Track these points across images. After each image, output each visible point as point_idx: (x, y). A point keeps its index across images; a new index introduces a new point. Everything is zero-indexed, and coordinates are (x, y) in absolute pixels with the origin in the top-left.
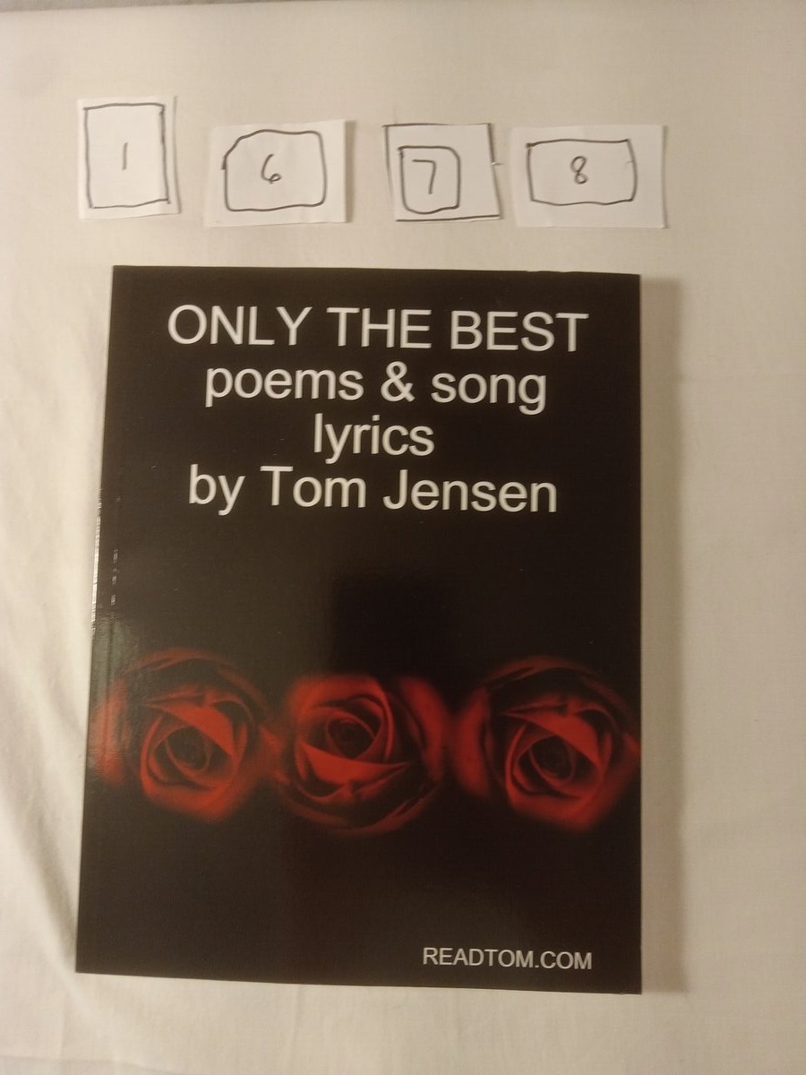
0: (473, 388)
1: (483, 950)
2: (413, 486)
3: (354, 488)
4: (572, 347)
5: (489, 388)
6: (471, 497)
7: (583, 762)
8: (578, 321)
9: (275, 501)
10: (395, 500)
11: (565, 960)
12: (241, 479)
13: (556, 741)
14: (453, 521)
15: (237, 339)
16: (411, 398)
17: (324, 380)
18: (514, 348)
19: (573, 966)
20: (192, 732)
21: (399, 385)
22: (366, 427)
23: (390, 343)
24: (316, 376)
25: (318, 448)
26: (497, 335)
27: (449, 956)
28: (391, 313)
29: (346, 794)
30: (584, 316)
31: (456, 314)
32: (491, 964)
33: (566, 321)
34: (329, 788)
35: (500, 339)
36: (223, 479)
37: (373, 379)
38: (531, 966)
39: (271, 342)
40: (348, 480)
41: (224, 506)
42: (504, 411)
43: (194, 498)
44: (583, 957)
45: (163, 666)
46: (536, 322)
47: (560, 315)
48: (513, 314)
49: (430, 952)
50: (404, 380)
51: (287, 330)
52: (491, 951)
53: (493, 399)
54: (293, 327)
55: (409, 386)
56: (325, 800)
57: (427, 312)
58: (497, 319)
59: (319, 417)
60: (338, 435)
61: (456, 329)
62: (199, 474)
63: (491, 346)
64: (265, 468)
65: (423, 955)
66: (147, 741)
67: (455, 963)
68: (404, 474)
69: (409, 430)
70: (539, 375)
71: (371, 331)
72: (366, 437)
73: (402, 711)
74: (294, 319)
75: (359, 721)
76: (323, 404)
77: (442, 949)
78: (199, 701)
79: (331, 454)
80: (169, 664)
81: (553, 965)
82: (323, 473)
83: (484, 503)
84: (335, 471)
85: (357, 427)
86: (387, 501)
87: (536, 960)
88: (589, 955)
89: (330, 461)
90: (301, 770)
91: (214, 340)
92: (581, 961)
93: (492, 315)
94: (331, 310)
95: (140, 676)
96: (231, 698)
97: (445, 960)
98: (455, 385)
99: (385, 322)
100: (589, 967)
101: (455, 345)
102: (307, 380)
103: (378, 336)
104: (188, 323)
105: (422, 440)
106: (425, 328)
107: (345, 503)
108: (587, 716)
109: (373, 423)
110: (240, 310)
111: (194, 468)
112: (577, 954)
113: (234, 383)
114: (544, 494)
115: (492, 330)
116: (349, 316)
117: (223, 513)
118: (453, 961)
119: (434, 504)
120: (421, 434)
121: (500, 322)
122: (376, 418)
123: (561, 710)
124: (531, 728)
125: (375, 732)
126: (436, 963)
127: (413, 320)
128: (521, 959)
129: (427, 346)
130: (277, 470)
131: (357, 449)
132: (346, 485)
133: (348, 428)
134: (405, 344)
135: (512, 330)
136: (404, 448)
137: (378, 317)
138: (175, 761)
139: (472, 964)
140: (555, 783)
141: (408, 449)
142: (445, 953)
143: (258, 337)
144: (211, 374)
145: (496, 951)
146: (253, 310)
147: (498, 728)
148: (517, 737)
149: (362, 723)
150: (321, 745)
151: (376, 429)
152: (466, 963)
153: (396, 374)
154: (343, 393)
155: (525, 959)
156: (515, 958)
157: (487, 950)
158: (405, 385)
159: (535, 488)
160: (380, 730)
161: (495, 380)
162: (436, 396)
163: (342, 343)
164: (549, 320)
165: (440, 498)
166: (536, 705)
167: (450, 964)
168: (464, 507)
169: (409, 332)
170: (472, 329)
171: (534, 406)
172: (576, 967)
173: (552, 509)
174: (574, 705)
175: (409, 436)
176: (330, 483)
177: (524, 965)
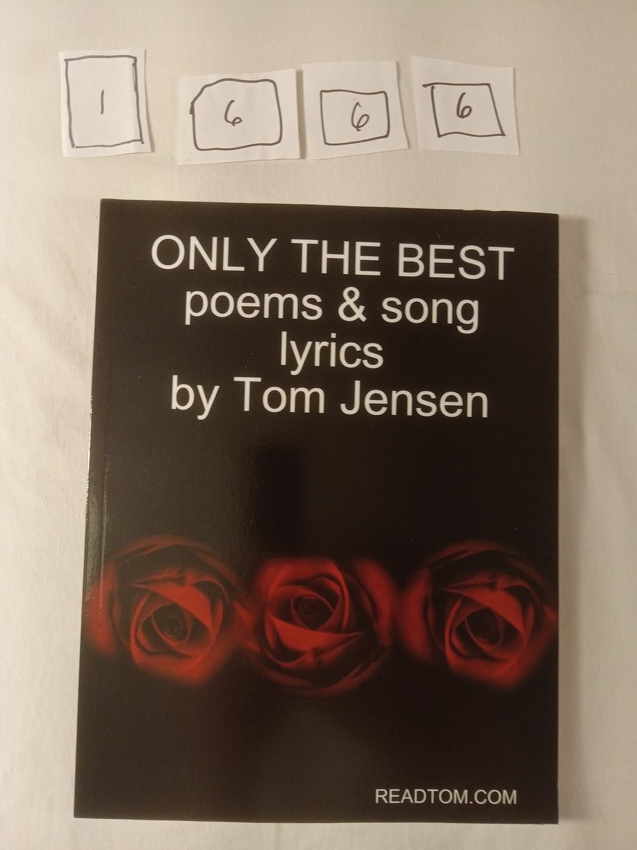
0: (417, 311)
1: (426, 791)
2: (365, 395)
3: (315, 397)
4: (501, 277)
5: (430, 310)
6: (416, 404)
7: (510, 631)
8: (505, 253)
9: (247, 408)
10: (350, 407)
11: (495, 797)
12: (216, 388)
13: (488, 613)
14: (400, 424)
15: (212, 265)
16: (363, 319)
17: (288, 303)
18: (452, 276)
19: (502, 800)
20: (175, 608)
21: (354, 307)
22: (325, 344)
23: (346, 271)
24: (281, 299)
25: (283, 362)
26: (437, 265)
27: (398, 796)
28: (346, 244)
29: (309, 660)
30: (512, 250)
31: (402, 246)
32: (432, 802)
33: (497, 253)
34: (294, 655)
35: (439, 268)
36: (200, 388)
37: (331, 302)
38: (466, 802)
39: (242, 269)
40: (309, 389)
41: (202, 411)
42: (443, 331)
43: (175, 405)
44: (510, 794)
45: (149, 551)
46: (470, 254)
47: (491, 249)
48: (451, 247)
49: (381, 793)
50: (358, 303)
51: (257, 258)
52: (433, 791)
53: (435, 320)
54: (261, 256)
55: (362, 308)
56: (292, 665)
57: (378, 244)
58: (436, 251)
59: (284, 334)
60: (301, 353)
61: (402, 259)
62: (179, 383)
63: (433, 274)
64: (237, 379)
65: (375, 794)
66: (135, 618)
67: (402, 802)
68: (357, 384)
69: (362, 347)
70: (473, 300)
71: (329, 260)
72: (325, 352)
73: (357, 587)
74: (262, 250)
75: (319, 597)
76: (288, 323)
77: (391, 790)
78: (181, 581)
79: (295, 366)
80: (155, 549)
81: (485, 801)
82: (288, 383)
83: (427, 409)
84: (298, 382)
85: (317, 343)
86: (343, 407)
87: (471, 797)
88: (514, 792)
89: (294, 373)
90: (270, 639)
91: (192, 266)
92: (508, 797)
93: (433, 248)
94: (294, 241)
95: (128, 561)
96: (207, 578)
97: (394, 799)
98: (402, 308)
99: (342, 252)
100: (515, 802)
101: (402, 273)
102: (274, 303)
103: (335, 265)
104: (168, 252)
105: (373, 355)
106: (376, 258)
107: (307, 410)
108: (512, 591)
109: (330, 340)
110: (215, 240)
111: (175, 378)
112: (505, 792)
113: (210, 304)
114: (477, 402)
115: (433, 261)
116: (309, 246)
117: (201, 418)
118: (400, 801)
119: (384, 410)
120: (373, 350)
121: (439, 254)
122: (333, 335)
123: (492, 586)
124: (467, 601)
125: (334, 607)
126: (386, 802)
127: (365, 251)
128: (458, 797)
129: (378, 273)
130: (247, 381)
131: (317, 363)
132: (308, 393)
133: (309, 344)
134: (358, 272)
135: (450, 261)
136: (358, 361)
137: (336, 248)
138: (160, 634)
139: (416, 802)
140: (486, 648)
141: (362, 362)
142: (394, 793)
143: (230, 265)
144: (189, 296)
145: (437, 790)
146: (226, 240)
147: (438, 603)
148: (455, 609)
149: (323, 599)
150: (287, 618)
151: (333, 345)
152: (412, 802)
153: (350, 298)
154: (304, 314)
155: (461, 798)
156: (453, 796)
157: (429, 790)
158: (358, 307)
159: (470, 397)
160: (338, 605)
161: (435, 303)
162: (385, 317)
163: (304, 270)
164: (482, 253)
165: (389, 405)
166: (471, 582)
167: (398, 802)
168: (410, 413)
169: (362, 262)
170: (416, 260)
171: (469, 327)
172: (504, 802)
173: (485, 414)
174: (502, 582)
175: (362, 351)
176: (294, 392)
177: (461, 802)
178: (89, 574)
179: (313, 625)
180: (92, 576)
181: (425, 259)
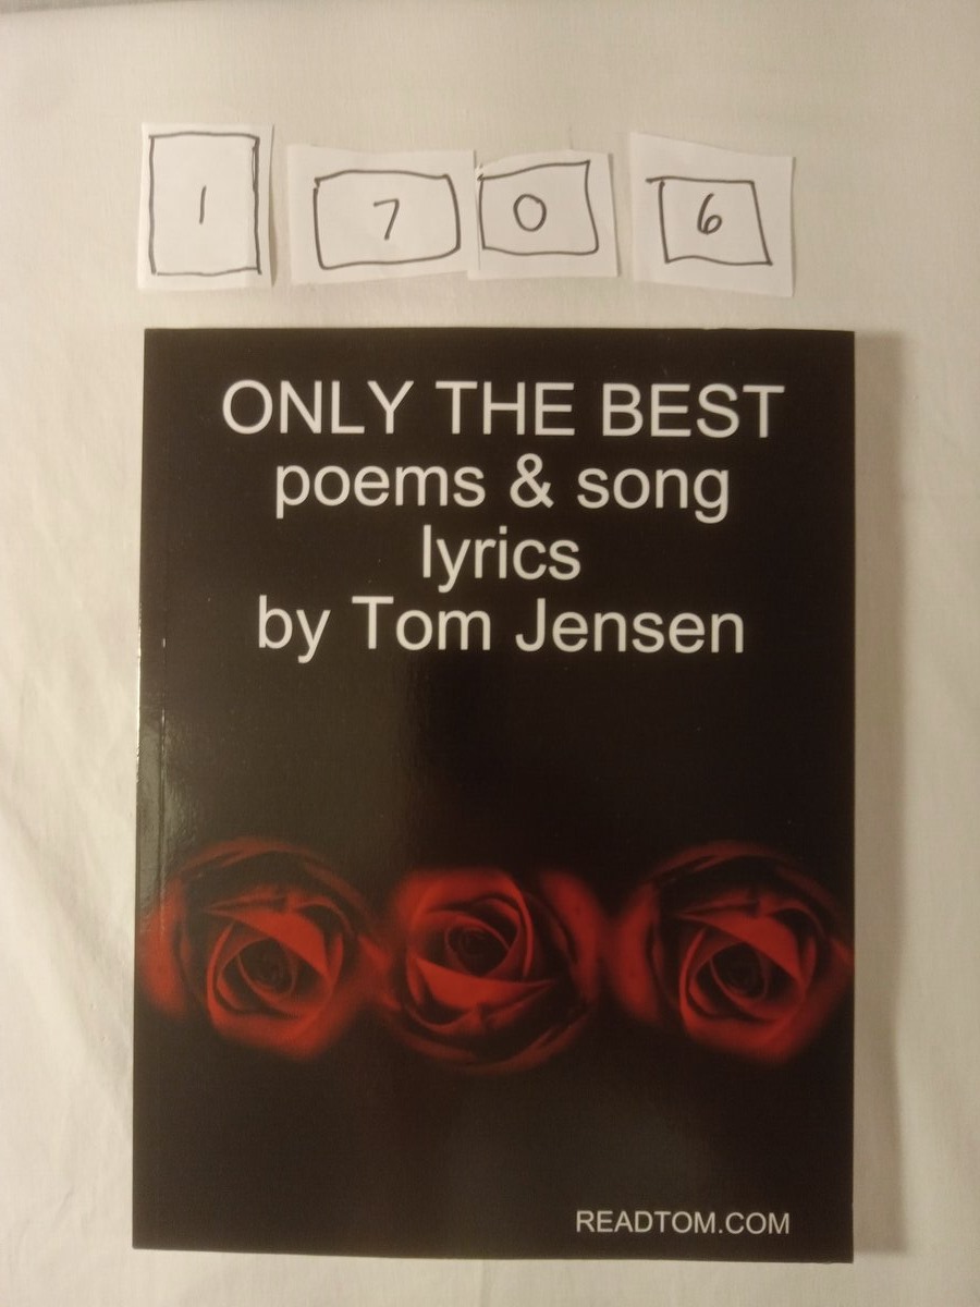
0: (631, 489)
1: (652, 1212)
2: (554, 620)
3: (476, 626)
4: (764, 432)
5: (653, 487)
6: (632, 633)
7: (780, 978)
8: (771, 396)
9: (372, 643)
10: (530, 639)
11: (756, 1223)
12: (326, 614)
13: (745, 950)
14: (609, 665)
15: (315, 426)
16: (549, 503)
17: (433, 481)
18: (686, 433)
19: (767, 1230)
20: (272, 945)
21: (534, 485)
22: (491, 543)
23: (521, 430)
24: (422, 476)
25: (427, 573)
26: (662, 415)
27: (609, 1221)
28: (521, 387)
29: (472, 1021)
30: (780, 389)
31: (608, 388)
32: (662, 1229)
33: (756, 396)
34: (449, 1014)
35: (666, 421)
36: (301, 614)
37: (499, 477)
38: (713, 1231)
39: (360, 430)
40: (467, 614)
41: (304, 649)
42: (673, 520)
43: (264, 641)
44: (779, 1219)
45: (231, 861)
46: (716, 398)
47: (748, 389)
48: (685, 388)
49: (583, 1217)
50: (540, 479)
51: (382, 413)
52: (662, 1214)
53: (660, 503)
54: (390, 409)
55: (547, 486)
56: (447, 1029)
57: (569, 386)
58: (662, 393)
59: (427, 529)
60: (453, 556)
61: (609, 409)
62: (268, 609)
63: (656, 431)
64: (357, 600)
65: (576, 1218)
66: (212, 965)
67: (616, 1230)
68: (541, 604)
69: (548, 546)
70: (720, 470)
71: (495, 414)
72: (491, 556)
73: (544, 913)
74: (391, 398)
75: (488, 928)
76: (433, 512)
77: (600, 1213)
78: (279, 906)
79: (444, 578)
80: (238, 858)
81: (742, 1228)
82: (434, 605)
83: (649, 641)
84: (449, 602)
85: (478, 542)
86: (520, 640)
87: (720, 1223)
88: (786, 1216)
89: (444, 589)
90: (415, 990)
91: (284, 428)
92: (776, 1223)
93: (656, 389)
94: (440, 385)
95: (200, 875)
96: (321, 901)
97: (603, 1226)
98: (609, 485)
99: (514, 399)
100: (787, 1232)
101: (608, 431)
102: (411, 481)
103: (504, 421)
104: (248, 407)
105: (565, 559)
106: (567, 408)
107: (464, 645)
108: (787, 918)
109: (498, 537)
110: (318, 386)
111: (263, 600)
112: (772, 1216)
113: (312, 486)
114: (727, 629)
115: (657, 409)
116: (464, 392)
117: (304, 659)
118: (613, 1228)
119: (582, 643)
120: (564, 551)
121: (666, 399)
122: (503, 530)
123: (751, 910)
124: (712, 933)
125: (510, 943)
126: (592, 1229)
127: (550, 397)
128: (700, 1222)
129: (570, 432)
130: (373, 602)
131: (479, 573)
132: (465, 620)
133: (466, 544)
134: (540, 430)
135: (683, 409)
136: (542, 569)
137: (504, 393)
138: (249, 981)
139: (637, 1230)
140: (743, 1002)
141: (547, 571)
142: (603, 1217)
143: (343, 422)
144: (282, 473)
145: (668, 1213)
146: (336, 386)
147: (669, 935)
148: (695, 945)
149: (498, 935)
150: (438, 958)
151: (503, 545)
152: (631, 1229)
153: (528, 471)
154: (458, 498)
155: (705, 1223)
156: (693, 1220)
157: (656, 1213)
158: (541, 485)
159: (716, 621)
160: (516, 940)
161: (661, 477)
162: (582, 499)
163: (456, 429)
164: (732, 395)
165: (590, 636)
166: (718, 903)
167: (610, 1230)
168: (622, 647)
169: (545, 414)
170: (630, 409)
171: (714, 512)
172: (770, 1231)
173: (739, 648)
174: (767, 903)
175: (547, 553)
176: (444, 618)
177: (705, 1230)
178: (143, 895)
179: (479, 970)
180: (148, 898)
181: (645, 407)
